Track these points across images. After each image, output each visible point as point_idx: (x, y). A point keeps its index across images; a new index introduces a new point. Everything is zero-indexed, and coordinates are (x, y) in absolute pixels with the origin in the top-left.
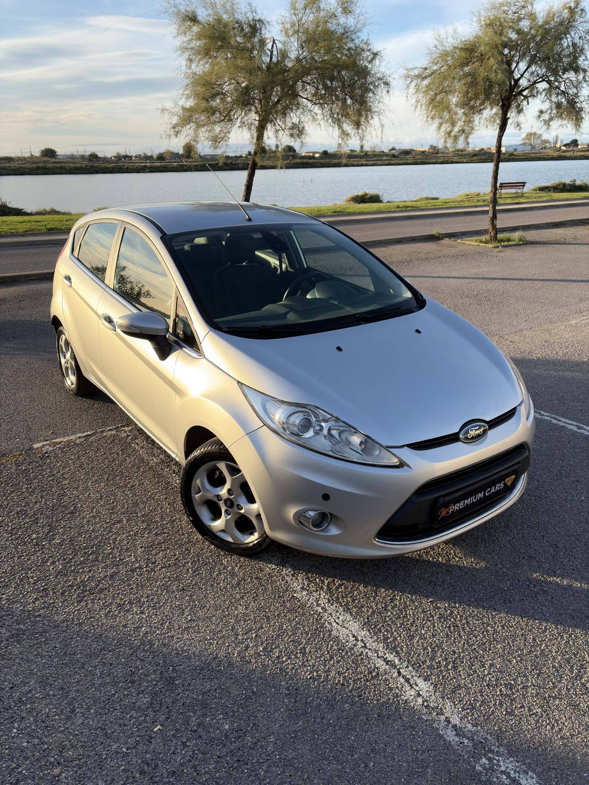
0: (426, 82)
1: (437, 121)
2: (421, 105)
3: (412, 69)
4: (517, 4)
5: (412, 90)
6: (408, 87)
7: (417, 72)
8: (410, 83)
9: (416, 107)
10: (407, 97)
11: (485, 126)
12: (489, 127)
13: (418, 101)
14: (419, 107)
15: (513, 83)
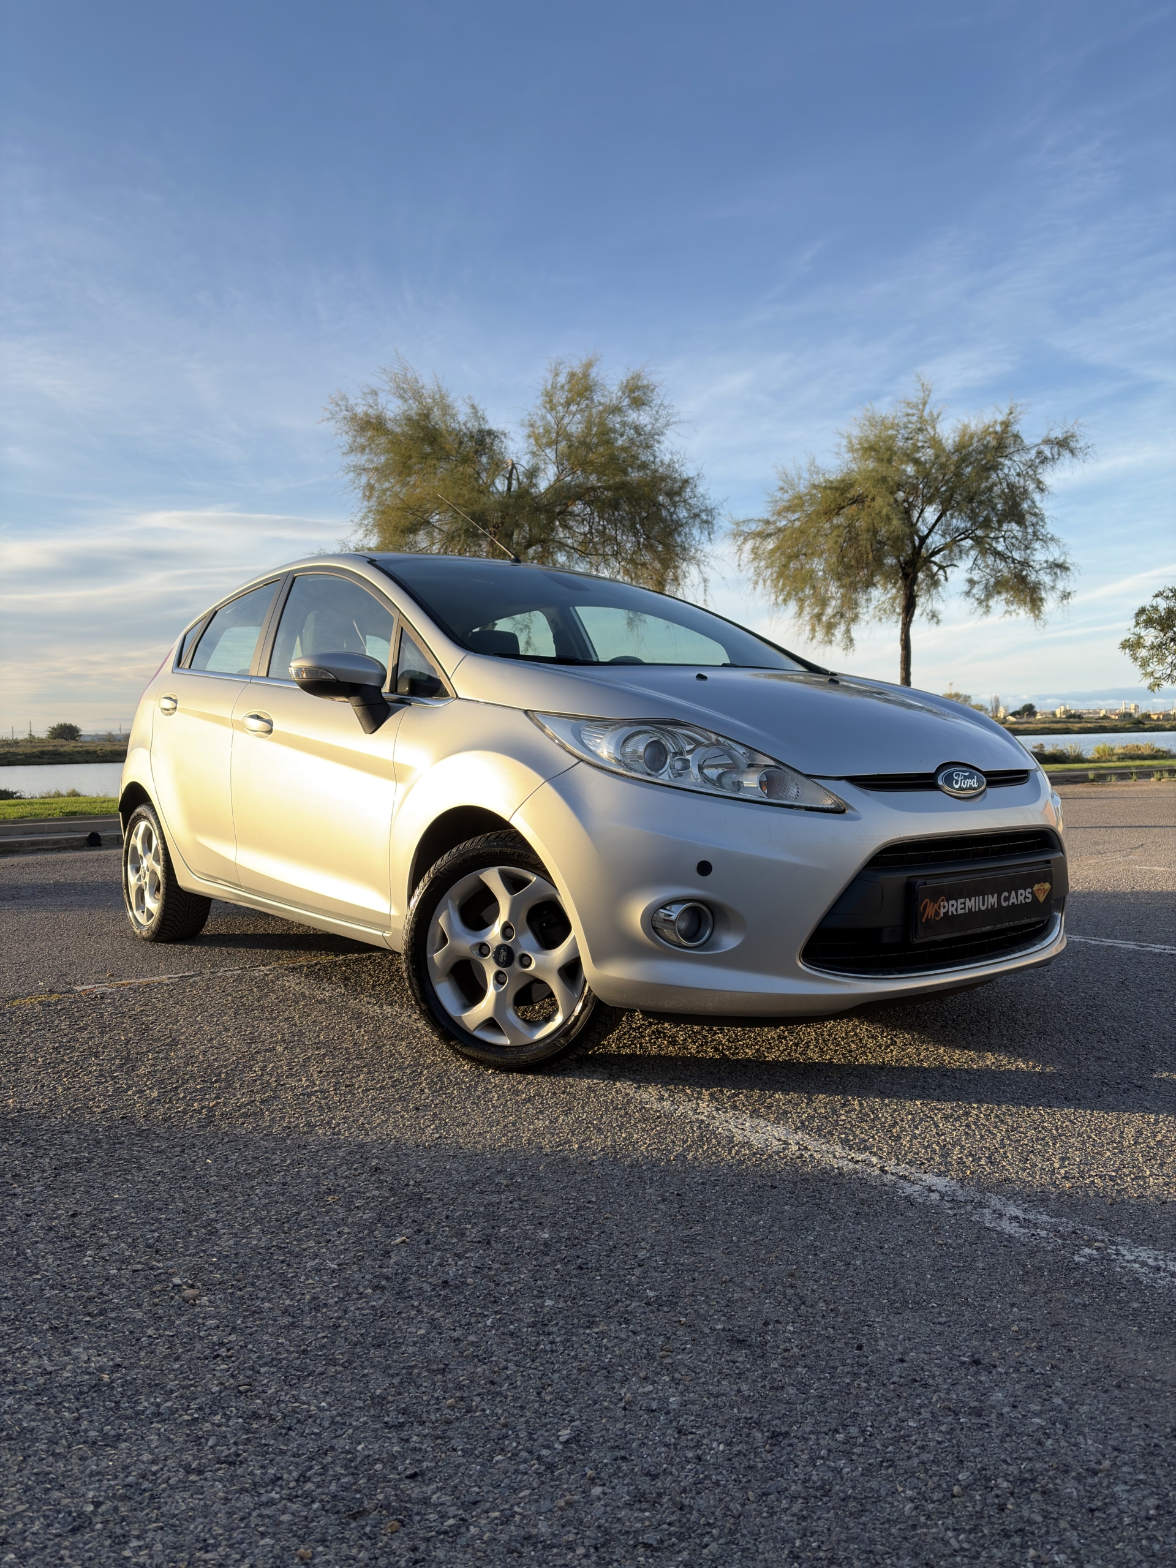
0: (770, 544)
1: (793, 606)
2: (765, 581)
3: (744, 521)
4: (910, 426)
5: (747, 555)
6: (740, 549)
7: (753, 527)
8: (743, 543)
9: (756, 583)
10: (739, 565)
11: (877, 619)
12: (883, 620)
13: (759, 574)
14: (761, 582)
15: (917, 542)
